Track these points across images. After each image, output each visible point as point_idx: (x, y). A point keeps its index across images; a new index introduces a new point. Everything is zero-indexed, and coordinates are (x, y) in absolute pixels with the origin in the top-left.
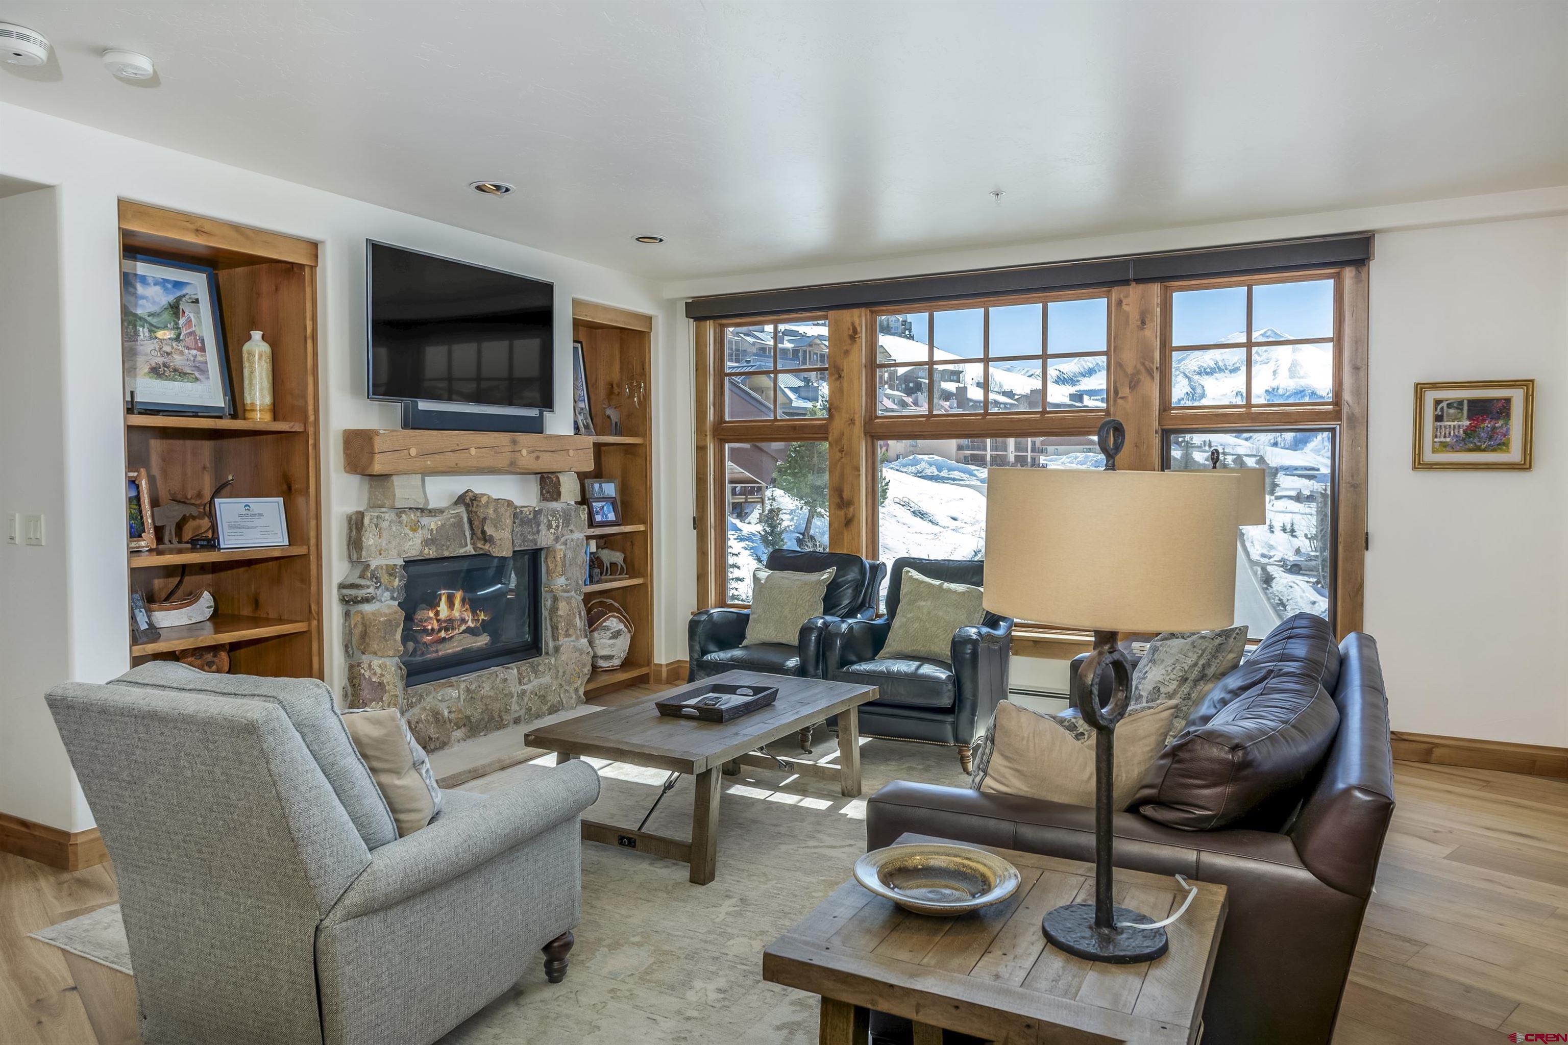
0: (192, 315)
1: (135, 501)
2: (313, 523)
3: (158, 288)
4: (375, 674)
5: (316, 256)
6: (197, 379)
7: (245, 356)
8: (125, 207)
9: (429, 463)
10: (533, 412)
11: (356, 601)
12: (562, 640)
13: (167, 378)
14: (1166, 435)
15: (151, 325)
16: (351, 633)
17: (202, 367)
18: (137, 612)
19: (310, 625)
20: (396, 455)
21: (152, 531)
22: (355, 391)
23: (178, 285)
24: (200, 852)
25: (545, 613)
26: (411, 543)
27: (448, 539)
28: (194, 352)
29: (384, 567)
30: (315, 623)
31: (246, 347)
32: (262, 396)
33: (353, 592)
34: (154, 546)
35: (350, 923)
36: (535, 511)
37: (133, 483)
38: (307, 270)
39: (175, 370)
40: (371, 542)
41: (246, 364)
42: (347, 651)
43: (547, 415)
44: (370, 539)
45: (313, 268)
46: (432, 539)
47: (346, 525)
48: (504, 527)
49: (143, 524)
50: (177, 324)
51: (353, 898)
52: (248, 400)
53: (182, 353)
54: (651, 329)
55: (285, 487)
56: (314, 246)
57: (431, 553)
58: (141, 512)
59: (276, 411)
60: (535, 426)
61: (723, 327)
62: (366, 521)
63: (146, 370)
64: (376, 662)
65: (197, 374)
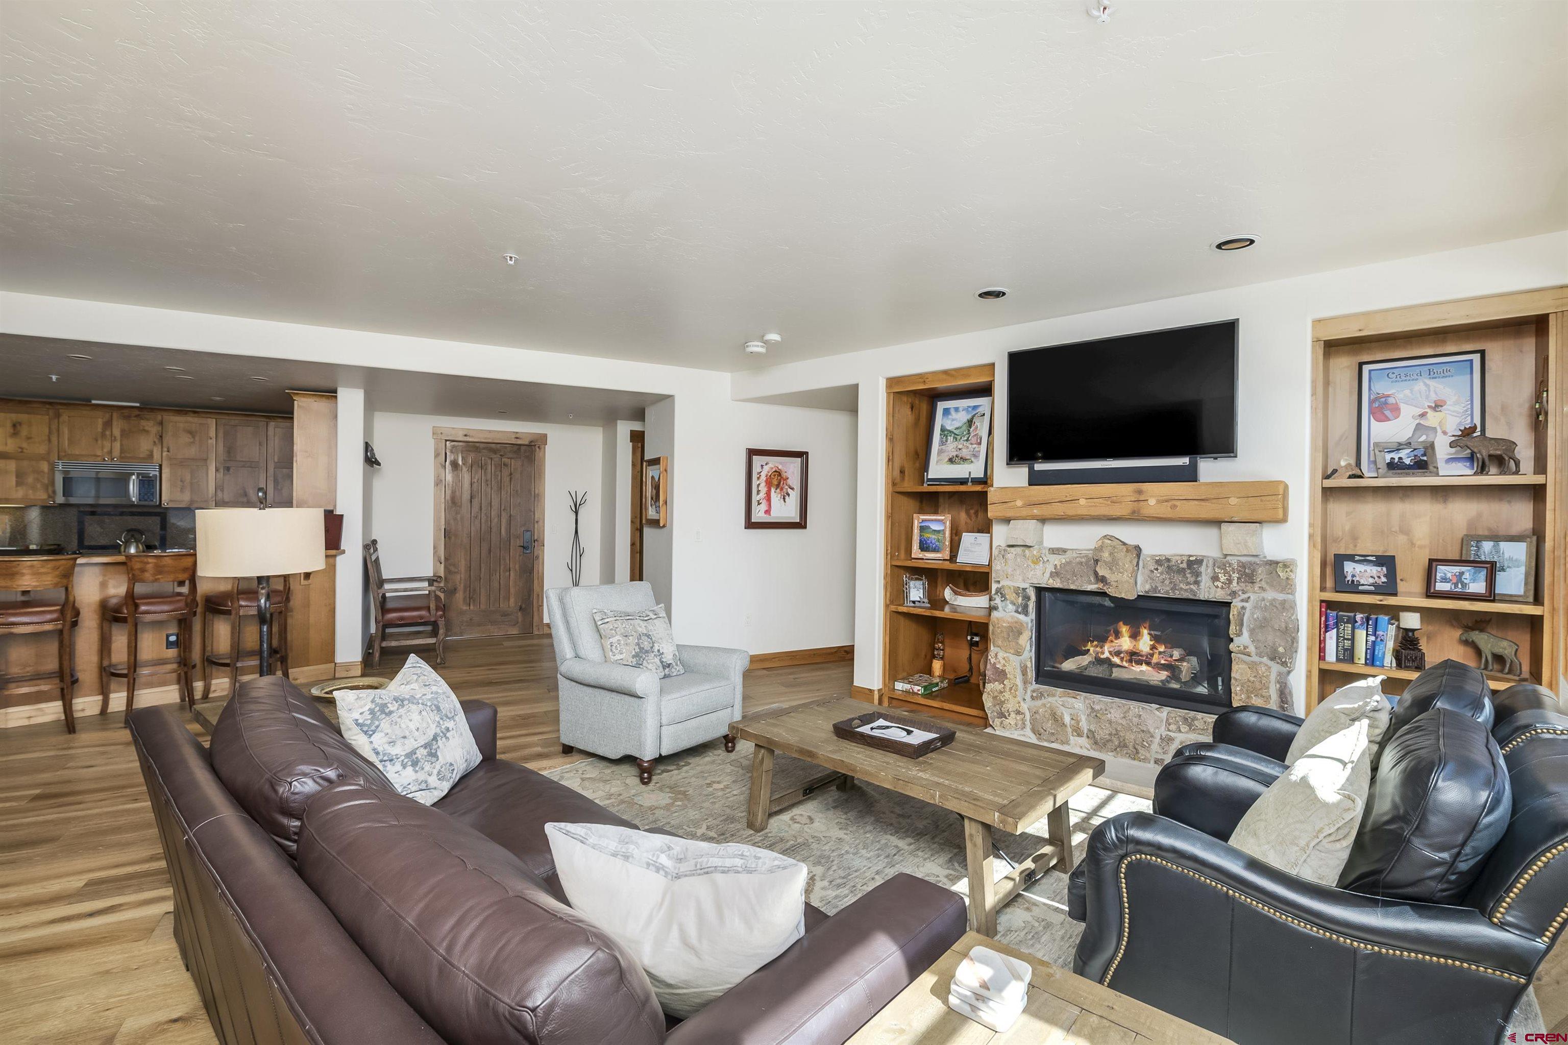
0: (978, 424)
3: (964, 412)
4: (999, 662)
6: (972, 462)
9: (1035, 511)
10: (1184, 462)
13: (956, 463)
15: (955, 434)
17: (977, 455)
20: (1005, 505)
21: (948, 549)
23: (975, 407)
26: (1032, 573)
27: (1074, 574)
28: (975, 446)
29: (1012, 588)
34: (947, 557)
36: (1189, 561)
39: (961, 458)
40: (998, 567)
44: (997, 565)
46: (1056, 573)
48: (1122, 570)
49: (944, 546)
50: (969, 431)
53: (968, 447)
57: (1057, 584)
58: (945, 539)
60: (1187, 476)
62: (998, 552)
63: (947, 460)
64: (1001, 655)
65: (972, 458)
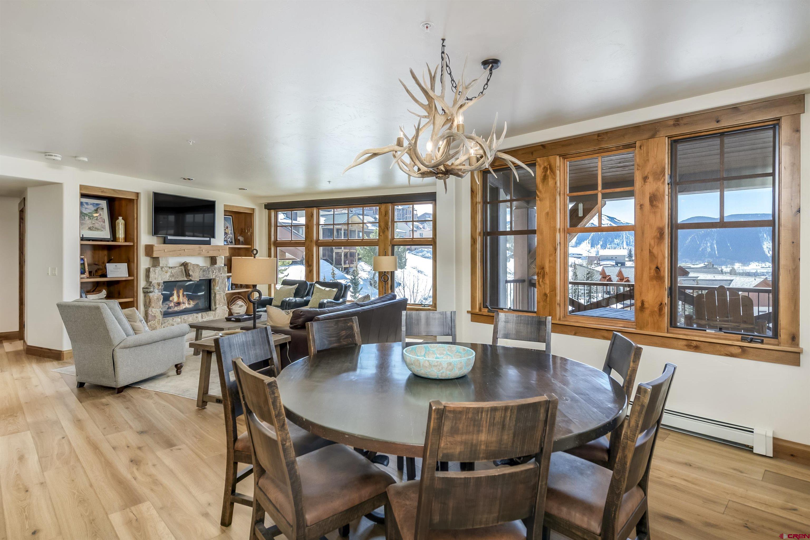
0: (101, 213)
1: (83, 265)
2: (135, 271)
3: (91, 206)
4: (153, 313)
5: (138, 196)
6: (102, 231)
7: (117, 224)
8: (82, 187)
9: (171, 254)
10: (208, 239)
11: (147, 292)
12: (217, 306)
13: (93, 230)
14: (393, 246)
15: (89, 216)
16: (146, 302)
17: (104, 227)
18: (82, 294)
19: (134, 299)
20: (160, 251)
21: (88, 272)
22: (149, 233)
23: (97, 204)
24: (89, 336)
25: (212, 298)
26: (165, 276)
27: (178, 275)
28: (102, 223)
29: (157, 283)
30: (135, 299)
31: (117, 221)
32: (122, 235)
33: (147, 290)
34: (88, 277)
35: (121, 350)
36: (208, 268)
37: (82, 259)
38: (135, 201)
39: (96, 228)
41: (117, 226)
42: (145, 307)
43: (212, 239)
44: (152, 275)
45: (137, 200)
46: (172, 275)
47: (145, 271)
48: (196, 272)
49: (85, 271)
51: (122, 345)
52: (117, 236)
53: (98, 223)
54: (254, 212)
55: (128, 261)
56: (137, 194)
57: (172, 279)
58: (85, 267)
59: (126, 240)
60: (208, 243)
61: (277, 212)
62: (151, 270)
63: (87, 228)
65: (102, 229)
